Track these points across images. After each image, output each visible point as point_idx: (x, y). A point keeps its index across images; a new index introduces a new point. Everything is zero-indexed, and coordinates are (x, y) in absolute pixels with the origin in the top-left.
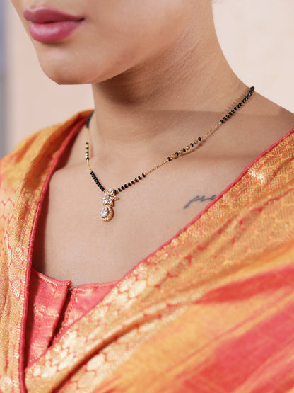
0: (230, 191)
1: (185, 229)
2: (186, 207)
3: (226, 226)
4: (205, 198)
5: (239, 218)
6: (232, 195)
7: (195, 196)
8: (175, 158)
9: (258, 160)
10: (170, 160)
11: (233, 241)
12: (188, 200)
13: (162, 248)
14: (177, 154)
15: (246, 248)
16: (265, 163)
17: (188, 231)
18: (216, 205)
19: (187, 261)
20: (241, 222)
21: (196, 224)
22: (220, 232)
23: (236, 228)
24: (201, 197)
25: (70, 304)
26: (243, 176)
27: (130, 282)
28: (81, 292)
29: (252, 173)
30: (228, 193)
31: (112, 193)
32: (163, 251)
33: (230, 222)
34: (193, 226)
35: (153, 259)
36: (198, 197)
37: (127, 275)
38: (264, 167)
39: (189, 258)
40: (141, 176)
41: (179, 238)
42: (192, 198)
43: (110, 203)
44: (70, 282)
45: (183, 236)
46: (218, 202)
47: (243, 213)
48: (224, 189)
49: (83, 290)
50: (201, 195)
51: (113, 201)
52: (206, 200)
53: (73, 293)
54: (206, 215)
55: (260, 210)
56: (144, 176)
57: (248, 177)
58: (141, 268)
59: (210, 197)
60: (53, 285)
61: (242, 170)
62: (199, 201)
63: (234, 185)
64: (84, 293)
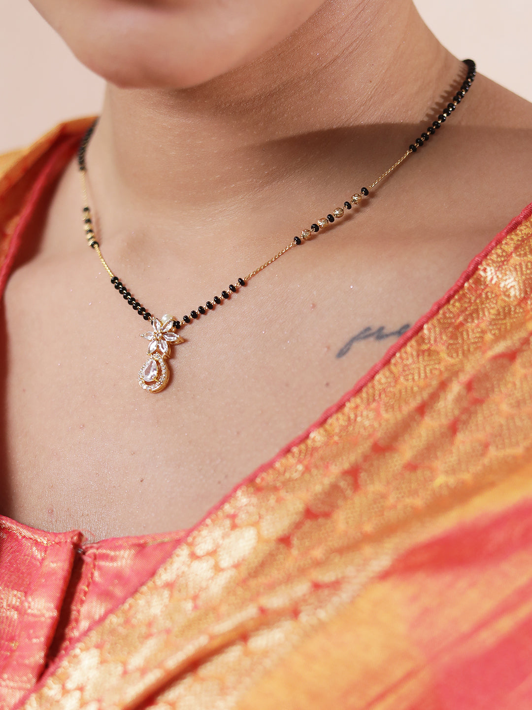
0: (440, 315)
1: (340, 407)
2: (342, 353)
3: (434, 397)
4: (386, 331)
5: (464, 378)
6: (444, 326)
7: (361, 329)
8: (312, 238)
9: (499, 242)
10: (299, 242)
11: (453, 428)
12: (347, 338)
13: (287, 451)
14: (316, 227)
15: (486, 446)
16: (516, 248)
17: (346, 410)
18: (408, 348)
19: (349, 479)
20: (469, 386)
21: (364, 395)
22: (422, 410)
23: (458, 399)
24: (374, 329)
25: (82, 586)
26: (467, 278)
27: (218, 533)
28: (105, 557)
29: (489, 273)
30: (435, 321)
31: (170, 326)
32: (290, 460)
33: (443, 385)
34: (358, 400)
35: (268, 478)
36: (368, 329)
37: (209, 514)
38: (515, 259)
39: (353, 474)
40: (236, 284)
41: (327, 426)
42: (356, 332)
43: (165, 349)
44: (80, 535)
45: (336, 422)
46: (413, 342)
47: (472, 367)
48: (427, 309)
49: (112, 553)
50: (376, 325)
51: (172, 345)
52: (387, 336)
53: (87, 559)
54: (388, 374)
55: (511, 356)
56: (243, 283)
57: (478, 281)
58: (243, 499)
59: (397, 327)
60: (37, 543)
61: (464, 266)
62: (372, 339)
63: (448, 301)
64: (113, 559)
